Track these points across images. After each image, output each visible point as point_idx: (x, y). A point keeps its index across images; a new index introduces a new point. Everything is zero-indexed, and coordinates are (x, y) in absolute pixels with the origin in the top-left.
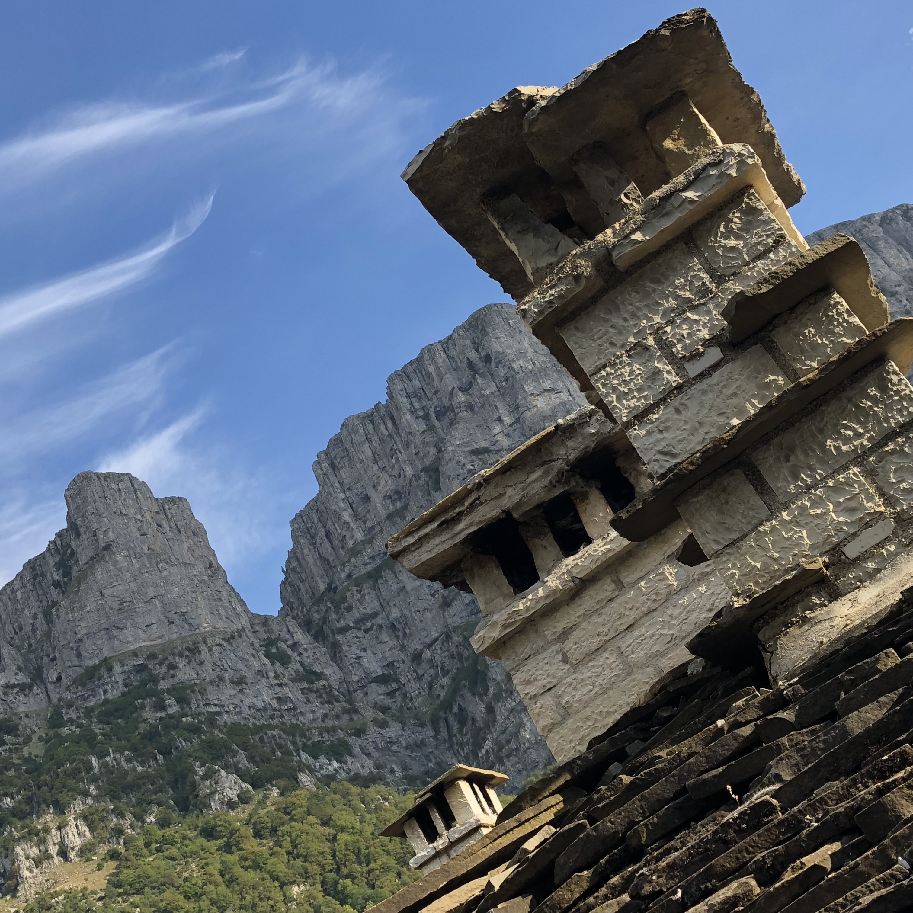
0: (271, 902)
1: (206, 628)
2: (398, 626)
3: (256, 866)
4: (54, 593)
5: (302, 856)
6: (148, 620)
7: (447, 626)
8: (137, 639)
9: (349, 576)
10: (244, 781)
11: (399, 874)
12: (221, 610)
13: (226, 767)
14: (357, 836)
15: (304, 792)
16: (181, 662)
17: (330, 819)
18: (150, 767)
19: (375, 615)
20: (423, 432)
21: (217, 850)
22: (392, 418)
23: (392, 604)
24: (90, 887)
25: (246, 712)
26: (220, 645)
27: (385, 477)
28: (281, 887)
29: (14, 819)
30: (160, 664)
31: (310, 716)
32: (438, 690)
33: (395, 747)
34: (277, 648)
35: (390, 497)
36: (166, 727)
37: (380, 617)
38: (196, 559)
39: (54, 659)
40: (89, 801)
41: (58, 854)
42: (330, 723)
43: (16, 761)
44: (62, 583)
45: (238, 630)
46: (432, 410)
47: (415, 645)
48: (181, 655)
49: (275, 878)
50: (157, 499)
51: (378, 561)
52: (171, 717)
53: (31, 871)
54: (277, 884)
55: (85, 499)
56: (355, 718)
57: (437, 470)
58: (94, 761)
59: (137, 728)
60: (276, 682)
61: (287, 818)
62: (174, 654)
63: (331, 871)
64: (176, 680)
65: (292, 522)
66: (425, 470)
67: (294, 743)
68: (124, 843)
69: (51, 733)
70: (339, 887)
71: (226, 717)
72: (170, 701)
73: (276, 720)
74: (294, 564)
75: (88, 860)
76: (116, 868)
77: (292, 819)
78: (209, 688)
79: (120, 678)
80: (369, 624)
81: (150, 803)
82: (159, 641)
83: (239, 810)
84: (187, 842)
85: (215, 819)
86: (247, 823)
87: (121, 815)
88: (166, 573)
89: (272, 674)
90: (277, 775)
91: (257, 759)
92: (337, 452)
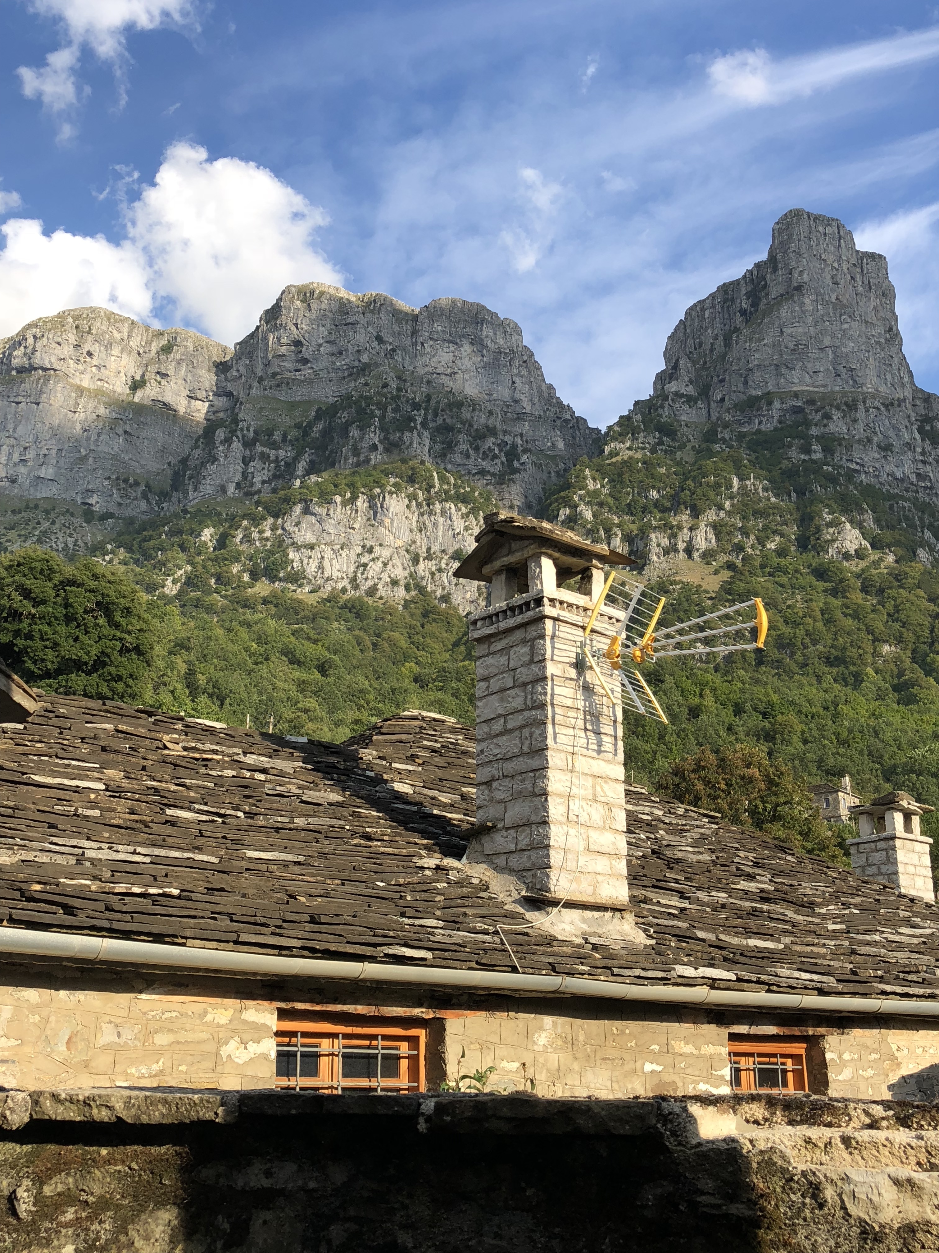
0: (861, 651)
1: (869, 388)
3: (856, 616)
4: (739, 319)
5: (901, 621)
6: (817, 367)
8: (801, 381)
10: (864, 538)
12: (889, 376)
13: (851, 522)
15: (920, 566)
16: (836, 415)
18: (782, 500)
21: (824, 591)
24: (705, 586)
25: (884, 478)
26: (878, 408)
28: (874, 642)
29: (655, 510)
30: (817, 411)
34: (932, 427)
36: (806, 470)
38: (878, 320)
39: (723, 381)
40: (722, 514)
41: (684, 551)
44: (748, 312)
45: (899, 399)
48: (838, 408)
49: (870, 632)
50: (857, 252)
52: (813, 462)
53: (659, 558)
54: (870, 637)
55: (790, 236)
58: (736, 482)
59: (780, 463)
60: (921, 458)
61: (896, 584)
62: (832, 405)
63: (925, 643)
64: (827, 430)
68: (743, 559)
69: (704, 446)
70: (929, 660)
71: (863, 476)
72: (817, 447)
73: (910, 494)
75: (708, 563)
76: (730, 578)
77: (900, 587)
78: (856, 446)
79: (776, 414)
81: (775, 532)
82: (822, 389)
83: (853, 563)
84: (799, 576)
85: (829, 563)
86: (858, 576)
87: (746, 534)
88: (846, 326)
89: (919, 450)
90: (897, 543)
91: (883, 523)
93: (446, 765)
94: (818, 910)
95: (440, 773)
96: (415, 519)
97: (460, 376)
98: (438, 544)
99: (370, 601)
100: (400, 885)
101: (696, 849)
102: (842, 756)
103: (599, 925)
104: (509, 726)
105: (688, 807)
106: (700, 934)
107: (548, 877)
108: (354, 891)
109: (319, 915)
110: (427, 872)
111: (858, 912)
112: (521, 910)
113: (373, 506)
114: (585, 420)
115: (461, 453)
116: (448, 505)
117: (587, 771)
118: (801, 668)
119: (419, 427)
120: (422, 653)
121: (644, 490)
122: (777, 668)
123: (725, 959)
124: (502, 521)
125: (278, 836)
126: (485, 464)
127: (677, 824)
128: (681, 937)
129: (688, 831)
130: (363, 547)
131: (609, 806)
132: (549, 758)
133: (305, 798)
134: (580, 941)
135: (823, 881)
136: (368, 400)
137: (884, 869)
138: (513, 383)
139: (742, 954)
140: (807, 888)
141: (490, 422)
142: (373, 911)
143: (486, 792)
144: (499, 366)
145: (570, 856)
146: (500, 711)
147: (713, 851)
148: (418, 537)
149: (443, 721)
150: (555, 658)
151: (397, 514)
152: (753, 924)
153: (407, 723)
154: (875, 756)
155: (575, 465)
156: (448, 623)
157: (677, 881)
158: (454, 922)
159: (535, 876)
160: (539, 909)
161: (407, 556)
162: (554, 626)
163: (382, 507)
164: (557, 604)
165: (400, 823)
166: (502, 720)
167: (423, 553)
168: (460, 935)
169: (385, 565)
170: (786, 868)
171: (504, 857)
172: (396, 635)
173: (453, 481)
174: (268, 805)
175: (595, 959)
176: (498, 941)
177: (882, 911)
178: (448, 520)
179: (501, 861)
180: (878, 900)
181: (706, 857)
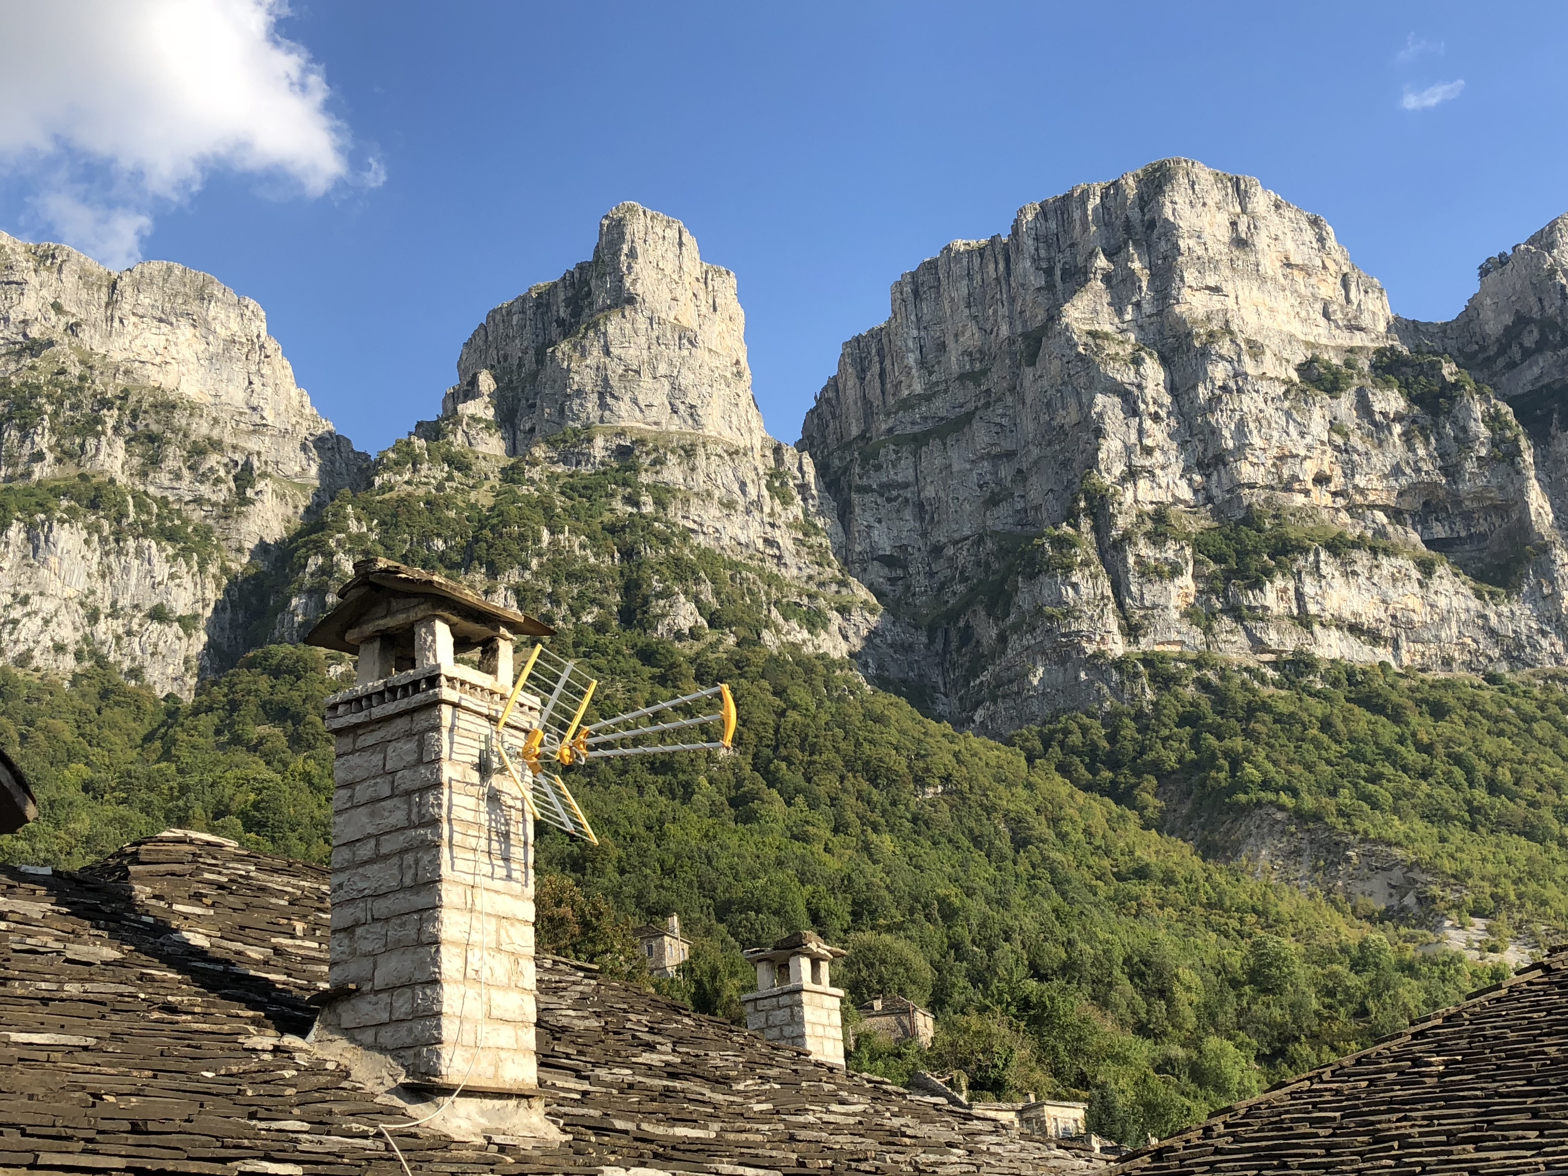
1: (711, 431)
2: (927, 508)
4: (555, 330)
6: (650, 399)
7: (984, 527)
8: (631, 416)
9: (890, 430)
10: (701, 614)
11: (842, 778)
12: (734, 419)
13: (686, 593)
14: (808, 720)
15: (765, 651)
16: (671, 460)
17: (785, 691)
18: (603, 562)
19: (905, 485)
20: (1039, 289)
21: (650, 678)
22: (1007, 260)
23: (928, 480)
25: (726, 541)
26: (720, 456)
27: (972, 327)
29: (440, 565)
30: (648, 454)
31: (795, 572)
32: (947, 595)
33: (878, 641)
34: (781, 484)
35: (970, 354)
36: (633, 525)
37: (910, 489)
39: (533, 406)
40: (528, 575)
42: (814, 588)
43: (461, 504)
44: (567, 323)
46: (1059, 266)
47: (939, 536)
48: (673, 452)
51: (930, 425)
52: (642, 516)
56: (844, 591)
57: (1039, 341)
58: (546, 535)
59: (601, 515)
60: (770, 520)
61: (737, 672)
62: (666, 448)
63: (768, 746)
64: (660, 478)
65: (845, 344)
66: (1026, 336)
67: (767, 594)
69: (506, 486)
70: (772, 767)
71: (702, 537)
72: (647, 499)
73: (756, 563)
74: (831, 394)
77: (741, 675)
78: (694, 501)
79: (599, 454)
80: (895, 493)
81: (593, 601)
82: (654, 428)
83: (687, 644)
84: (620, 658)
85: (658, 644)
86: (692, 661)
87: (556, 602)
88: (685, 353)
89: (767, 510)
90: (739, 622)
91: (723, 596)
92: (927, 278)
93: (243, 907)
94: (735, 1087)
95: (238, 918)
96: (96, 559)
97: (174, 367)
98: (128, 597)
99: (20, 673)
100: (231, 1075)
101: (580, 1013)
102: (666, 889)
103: (501, 1119)
104: (383, 851)
105: (557, 958)
106: (619, 1124)
107: (439, 1056)
108: (174, 1085)
109: (145, 1121)
110: (267, 1057)
111: (777, 1086)
112: (399, 1103)
113: (31, 539)
114: (349, 441)
115: (170, 472)
116: (146, 543)
117: (489, 911)
118: (619, 776)
119: (109, 432)
120: (97, 750)
121: (426, 538)
122: (590, 775)
123: (656, 1155)
124: (381, 570)
125: (47, 1010)
126: (205, 490)
127: (549, 981)
128: (599, 1130)
129: (565, 989)
130: (15, 595)
131: (516, 957)
132: (443, 894)
133: (69, 955)
134: (480, 1141)
135: (732, 1049)
136: (35, 390)
137: (787, 1031)
138: (250, 383)
139: (674, 1148)
140: (715, 1058)
141: (215, 434)
142: (209, 1113)
143: (346, 942)
144: (231, 358)
145: (467, 1026)
146: (370, 829)
147: (598, 1015)
148: (99, 585)
149: (220, 846)
150: (454, 756)
151: (68, 552)
152: (672, 1108)
153: (170, 847)
154: (706, 888)
155: (332, 499)
156: (138, 708)
157: (568, 1056)
158: (321, 1123)
159: (418, 1055)
160: (424, 1100)
161: (81, 612)
162: (454, 717)
163: (47, 540)
164: (458, 685)
165: (212, 989)
166: (373, 842)
167: (105, 607)
168: (334, 1142)
169: (46, 622)
170: (686, 1034)
171: (371, 1033)
172: (59, 723)
173: (155, 510)
174: (22, 966)
175: (506, 1164)
176: (382, 1146)
177: (804, 1084)
178: (146, 563)
179: (368, 1036)
180: (795, 1071)
181: (594, 1023)
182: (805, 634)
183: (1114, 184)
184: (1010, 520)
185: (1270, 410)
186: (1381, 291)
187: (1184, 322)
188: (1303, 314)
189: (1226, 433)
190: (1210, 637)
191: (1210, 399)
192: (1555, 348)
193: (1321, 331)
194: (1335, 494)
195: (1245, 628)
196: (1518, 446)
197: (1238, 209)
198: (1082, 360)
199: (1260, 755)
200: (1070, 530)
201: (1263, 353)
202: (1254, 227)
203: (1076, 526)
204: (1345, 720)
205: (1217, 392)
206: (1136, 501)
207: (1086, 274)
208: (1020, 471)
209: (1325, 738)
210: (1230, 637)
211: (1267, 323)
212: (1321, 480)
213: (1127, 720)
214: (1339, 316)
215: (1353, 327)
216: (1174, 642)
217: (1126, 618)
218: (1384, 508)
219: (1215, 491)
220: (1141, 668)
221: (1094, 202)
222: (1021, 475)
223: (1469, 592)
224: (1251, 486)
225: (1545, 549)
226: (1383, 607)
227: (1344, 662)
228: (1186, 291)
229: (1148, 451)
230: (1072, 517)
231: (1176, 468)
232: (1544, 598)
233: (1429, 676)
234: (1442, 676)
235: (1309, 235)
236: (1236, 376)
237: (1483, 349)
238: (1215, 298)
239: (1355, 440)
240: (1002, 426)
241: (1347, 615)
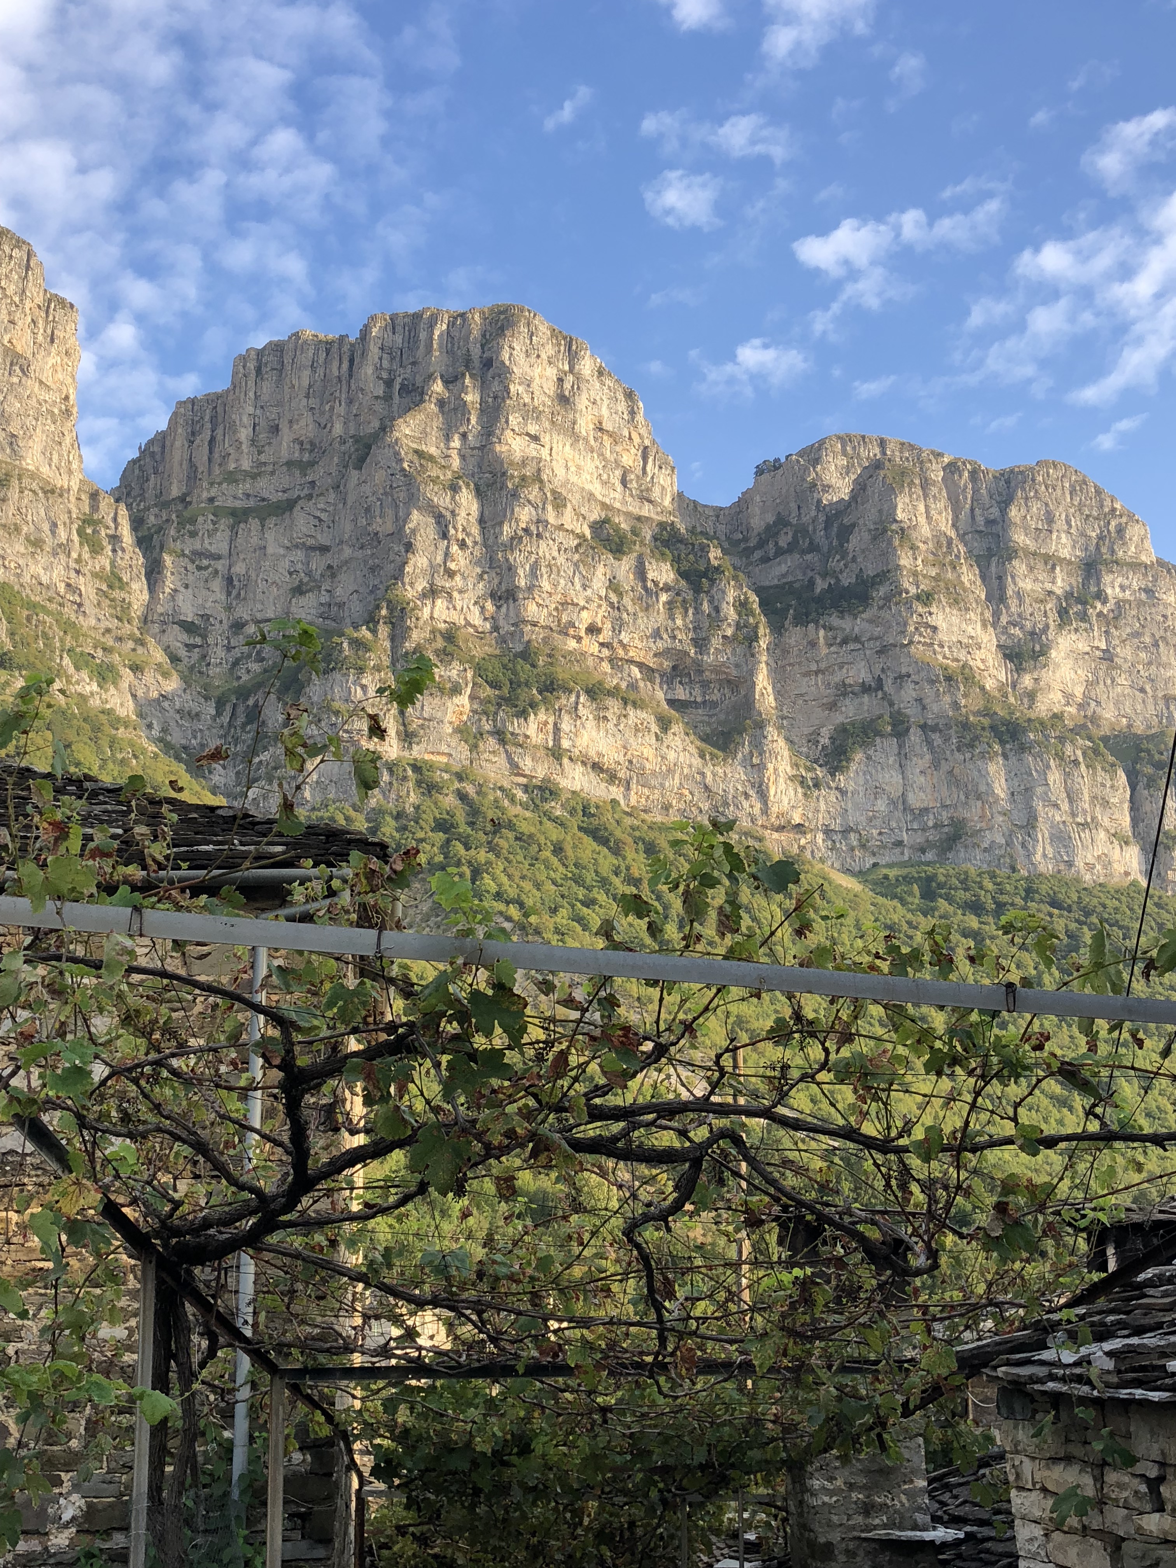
1: (29, 464)
2: (236, 583)
7: (287, 613)
9: (211, 500)
19: (218, 557)
20: (377, 397)
22: (352, 361)
23: (242, 556)
25: (26, 579)
27: (308, 418)
31: (93, 622)
32: (242, 673)
33: (166, 704)
35: (301, 443)
37: (222, 561)
42: (110, 642)
45: (62, 487)
46: (399, 380)
47: (242, 613)
51: (251, 503)
56: (140, 650)
57: (369, 447)
60: (75, 566)
65: (180, 404)
66: (357, 439)
67: (62, 641)
71: (2, 570)
73: (54, 606)
74: (156, 449)
80: (205, 562)
88: (15, 380)
89: (74, 555)
90: (30, 666)
91: (17, 638)
92: (271, 359)
182: (95, 687)
183: (462, 315)
184: (313, 611)
185: (561, 560)
186: (673, 468)
187: (502, 463)
188: (605, 477)
189: (521, 572)
190: (475, 755)
191: (512, 538)
192: (803, 552)
193: (617, 496)
194: (602, 645)
195: (506, 751)
196: (756, 634)
197: (567, 368)
198: (405, 476)
199: (500, 865)
200: (369, 635)
201: (565, 506)
202: (577, 388)
203: (374, 632)
204: (575, 847)
205: (520, 533)
206: (432, 618)
207: (422, 394)
208: (330, 567)
209: (555, 861)
210: (491, 757)
211: (573, 479)
212: (593, 630)
213: (388, 819)
214: (634, 485)
215: (645, 498)
216: (443, 754)
217: (404, 725)
218: (641, 665)
219: (501, 623)
220: (410, 772)
221: (441, 328)
222: (331, 571)
223: (694, 751)
224: (534, 624)
225: (760, 725)
226: (623, 751)
227: (583, 795)
228: (508, 433)
229: (451, 574)
230: (371, 621)
231: (471, 596)
232: (753, 766)
233: (648, 817)
234: (659, 819)
235: (622, 406)
236: (538, 521)
237: (746, 539)
238: (533, 445)
239: (627, 601)
240: (320, 520)
241: (592, 753)
